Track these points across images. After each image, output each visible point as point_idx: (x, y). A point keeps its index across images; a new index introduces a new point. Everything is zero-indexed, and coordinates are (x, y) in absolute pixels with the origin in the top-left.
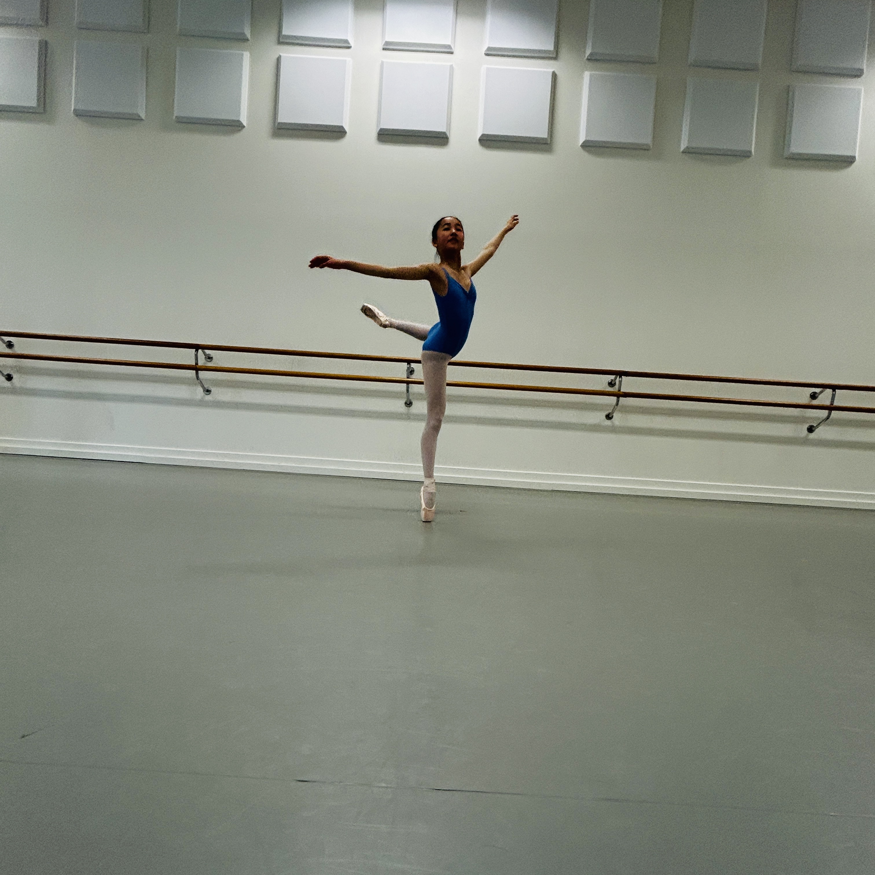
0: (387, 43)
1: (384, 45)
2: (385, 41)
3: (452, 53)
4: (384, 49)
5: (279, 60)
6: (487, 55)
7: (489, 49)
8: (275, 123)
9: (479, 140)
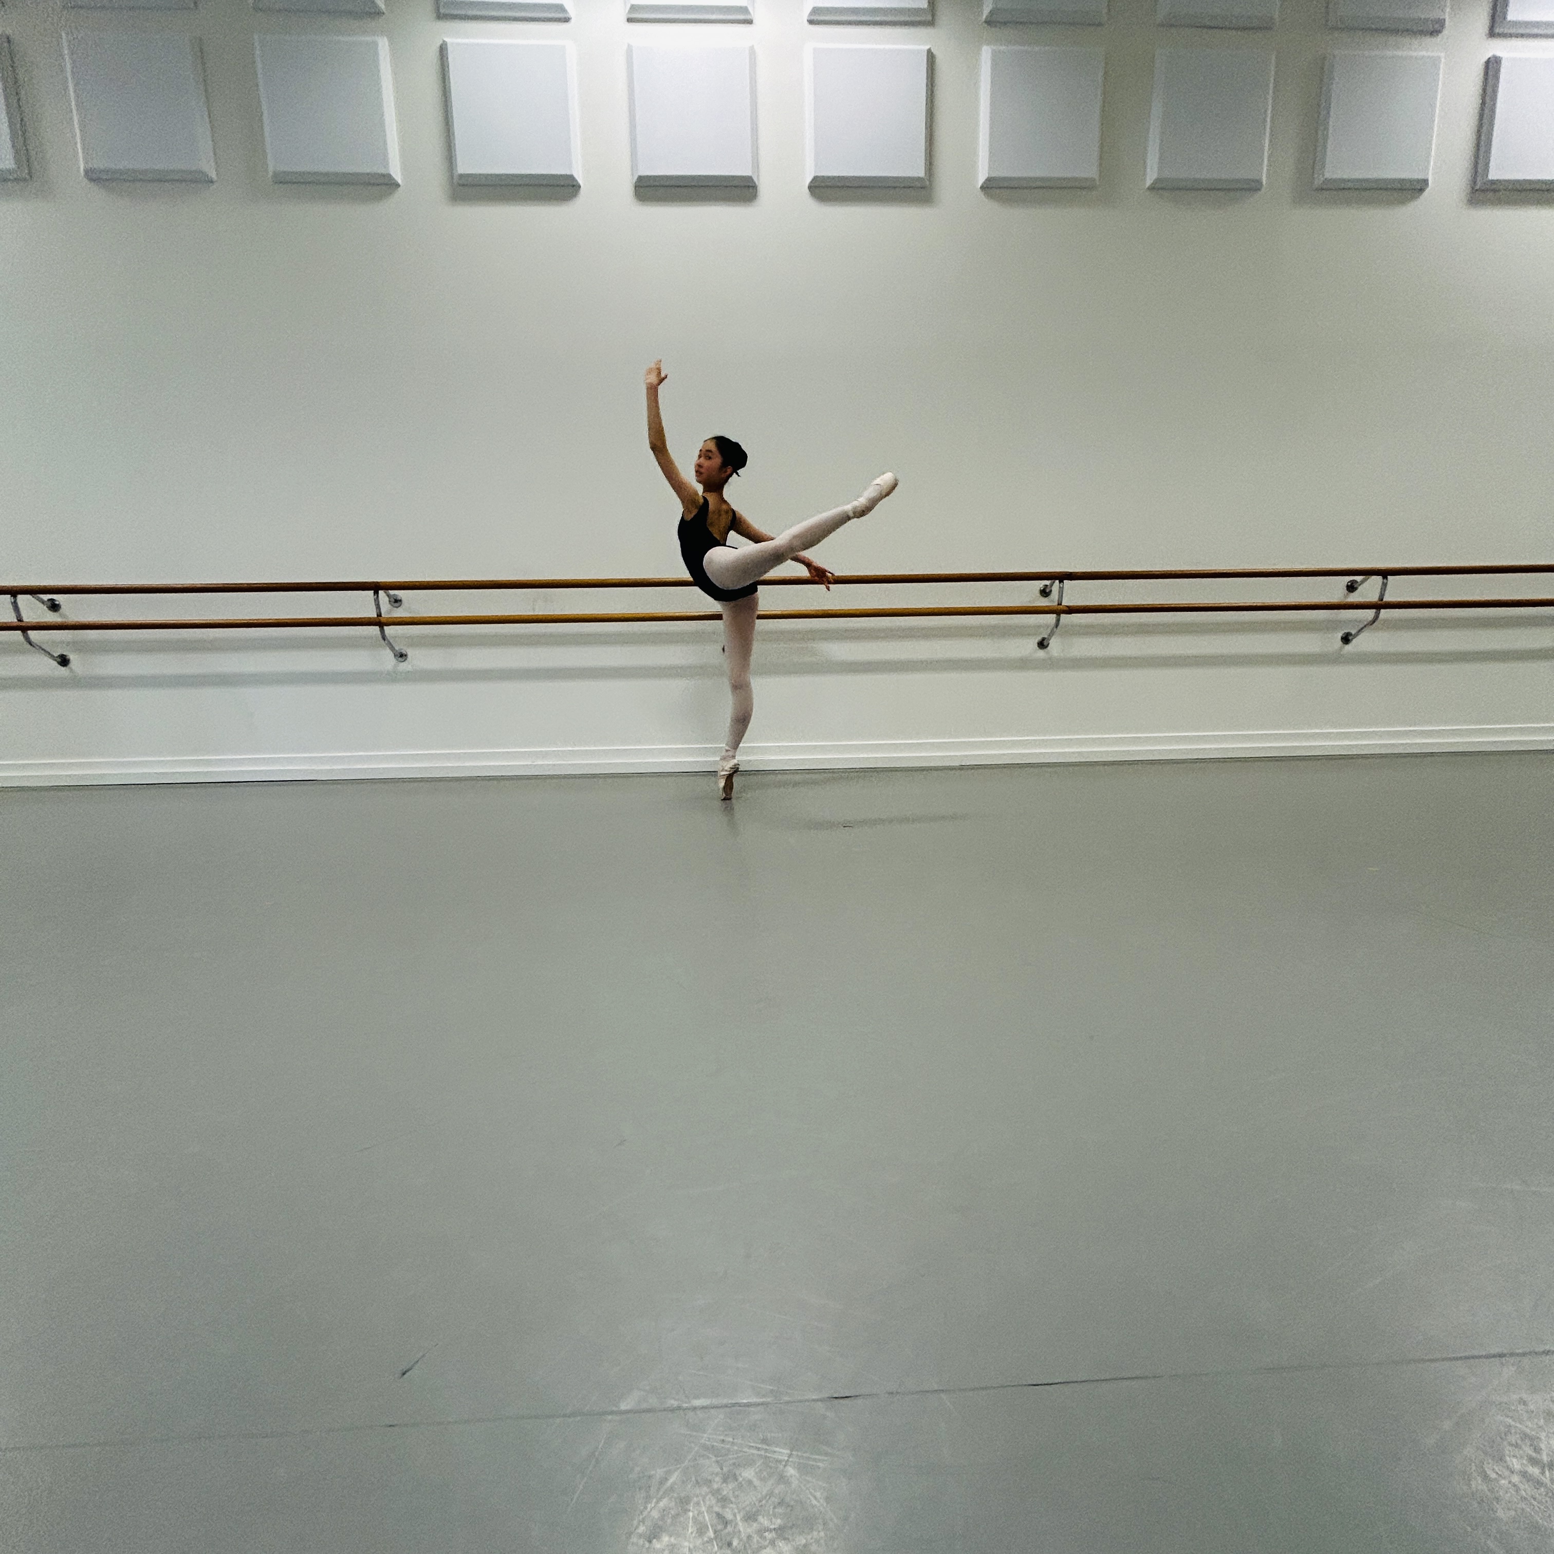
0: (634, 8)
1: (629, 12)
2: (629, 6)
3: (750, 22)
4: (630, 20)
5: (443, 50)
6: (811, 22)
7: (816, 11)
8: (452, 178)
9: (810, 187)
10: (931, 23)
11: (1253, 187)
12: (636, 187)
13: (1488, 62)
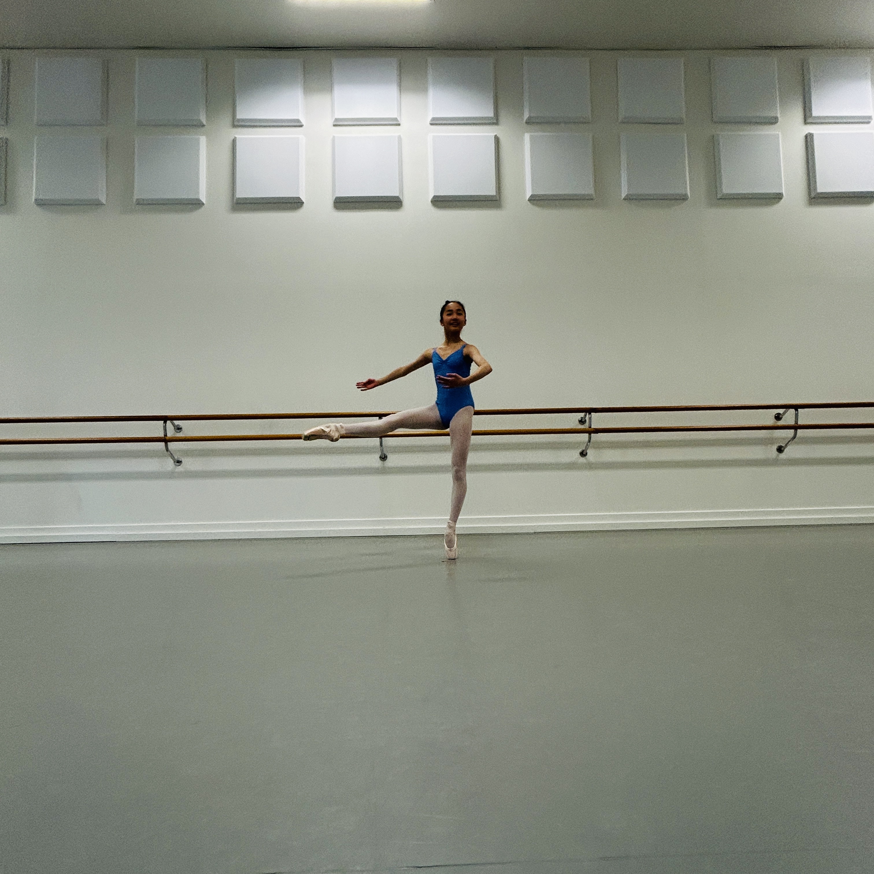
0: (336, 120)
1: (334, 121)
2: (334, 119)
3: (399, 125)
4: (334, 125)
5: (234, 141)
6: (431, 124)
7: (433, 119)
8: (233, 199)
9: (431, 202)
10: (497, 123)
11: (684, 198)
12: (334, 202)
13: (806, 137)
